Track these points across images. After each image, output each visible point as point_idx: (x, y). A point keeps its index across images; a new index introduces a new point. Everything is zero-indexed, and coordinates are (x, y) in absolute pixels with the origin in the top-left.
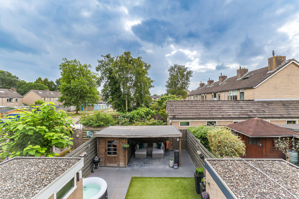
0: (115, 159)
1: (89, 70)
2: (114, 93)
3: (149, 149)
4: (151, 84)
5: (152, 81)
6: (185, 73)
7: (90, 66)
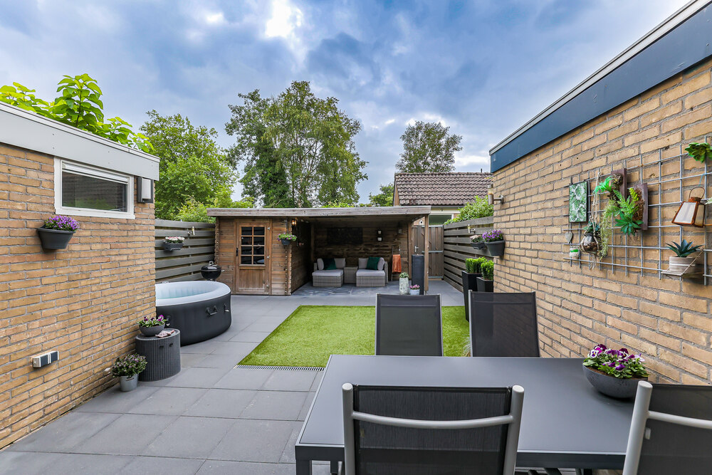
0: (260, 275)
1: (211, 141)
2: (269, 185)
3: (350, 270)
4: (361, 170)
5: (362, 164)
6: (443, 141)
7: (213, 132)
